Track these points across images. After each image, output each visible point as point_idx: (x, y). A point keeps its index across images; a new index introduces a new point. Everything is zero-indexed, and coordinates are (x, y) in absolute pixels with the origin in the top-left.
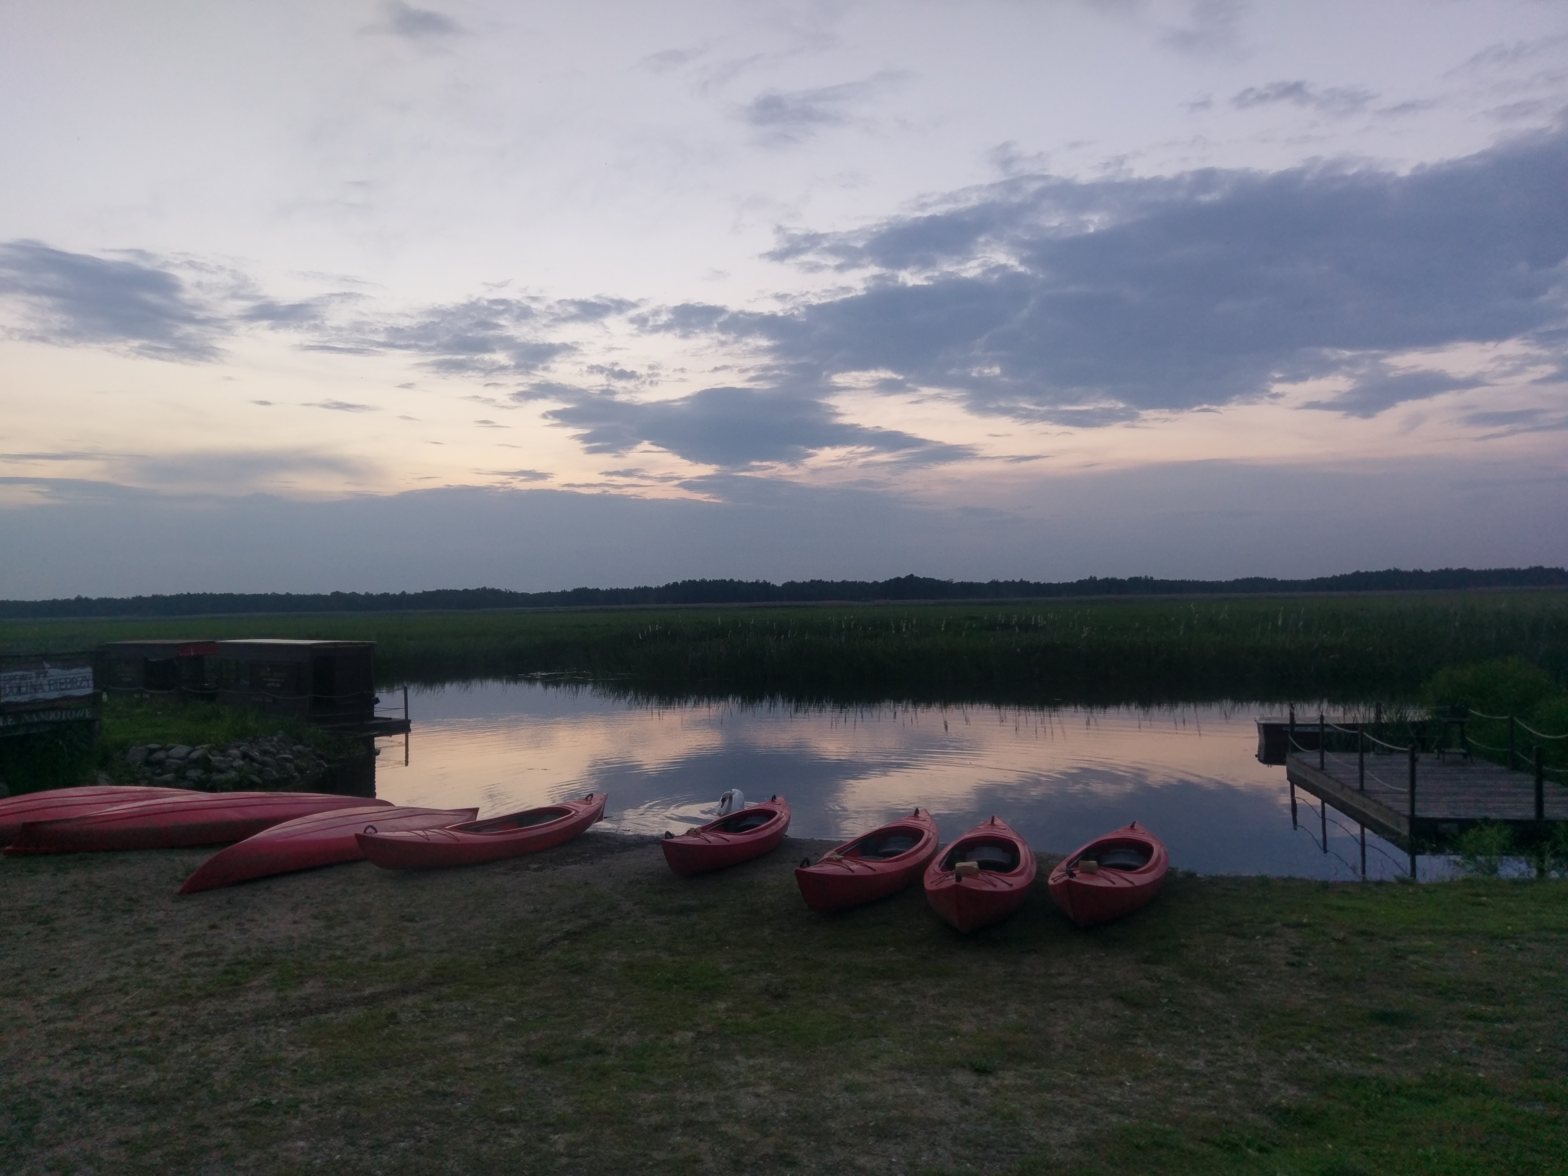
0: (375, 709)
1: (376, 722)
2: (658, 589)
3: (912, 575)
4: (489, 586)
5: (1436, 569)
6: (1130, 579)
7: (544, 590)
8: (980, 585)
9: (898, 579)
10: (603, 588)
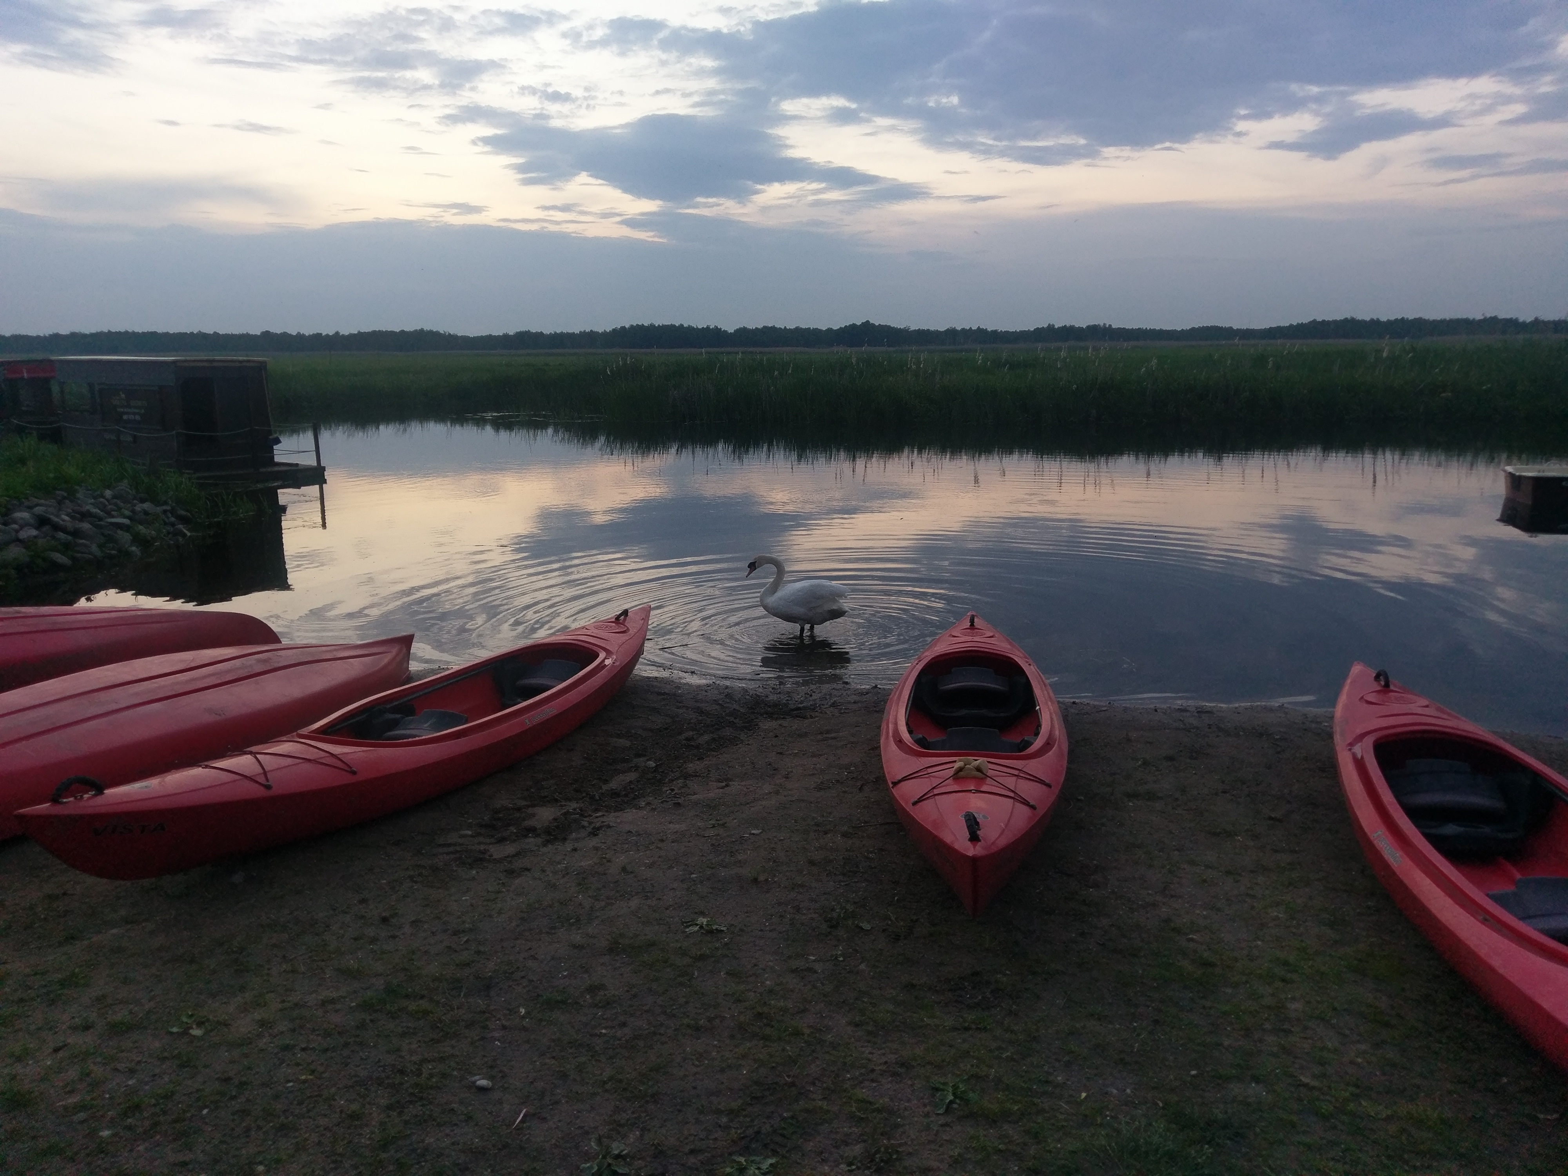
0: (275, 452)
1: (276, 469)
2: (605, 334)
3: (868, 321)
4: (427, 328)
5: (1392, 318)
6: (1088, 327)
7: (485, 333)
8: (937, 333)
9: (854, 326)
10: (547, 331)
